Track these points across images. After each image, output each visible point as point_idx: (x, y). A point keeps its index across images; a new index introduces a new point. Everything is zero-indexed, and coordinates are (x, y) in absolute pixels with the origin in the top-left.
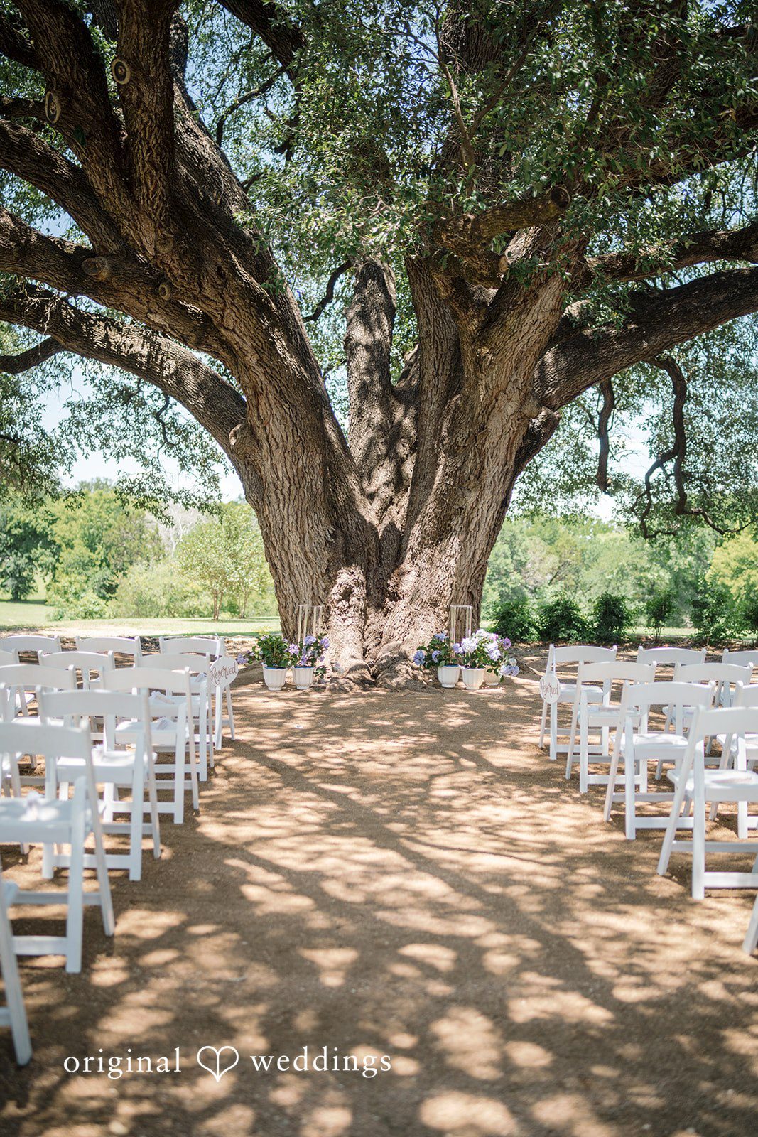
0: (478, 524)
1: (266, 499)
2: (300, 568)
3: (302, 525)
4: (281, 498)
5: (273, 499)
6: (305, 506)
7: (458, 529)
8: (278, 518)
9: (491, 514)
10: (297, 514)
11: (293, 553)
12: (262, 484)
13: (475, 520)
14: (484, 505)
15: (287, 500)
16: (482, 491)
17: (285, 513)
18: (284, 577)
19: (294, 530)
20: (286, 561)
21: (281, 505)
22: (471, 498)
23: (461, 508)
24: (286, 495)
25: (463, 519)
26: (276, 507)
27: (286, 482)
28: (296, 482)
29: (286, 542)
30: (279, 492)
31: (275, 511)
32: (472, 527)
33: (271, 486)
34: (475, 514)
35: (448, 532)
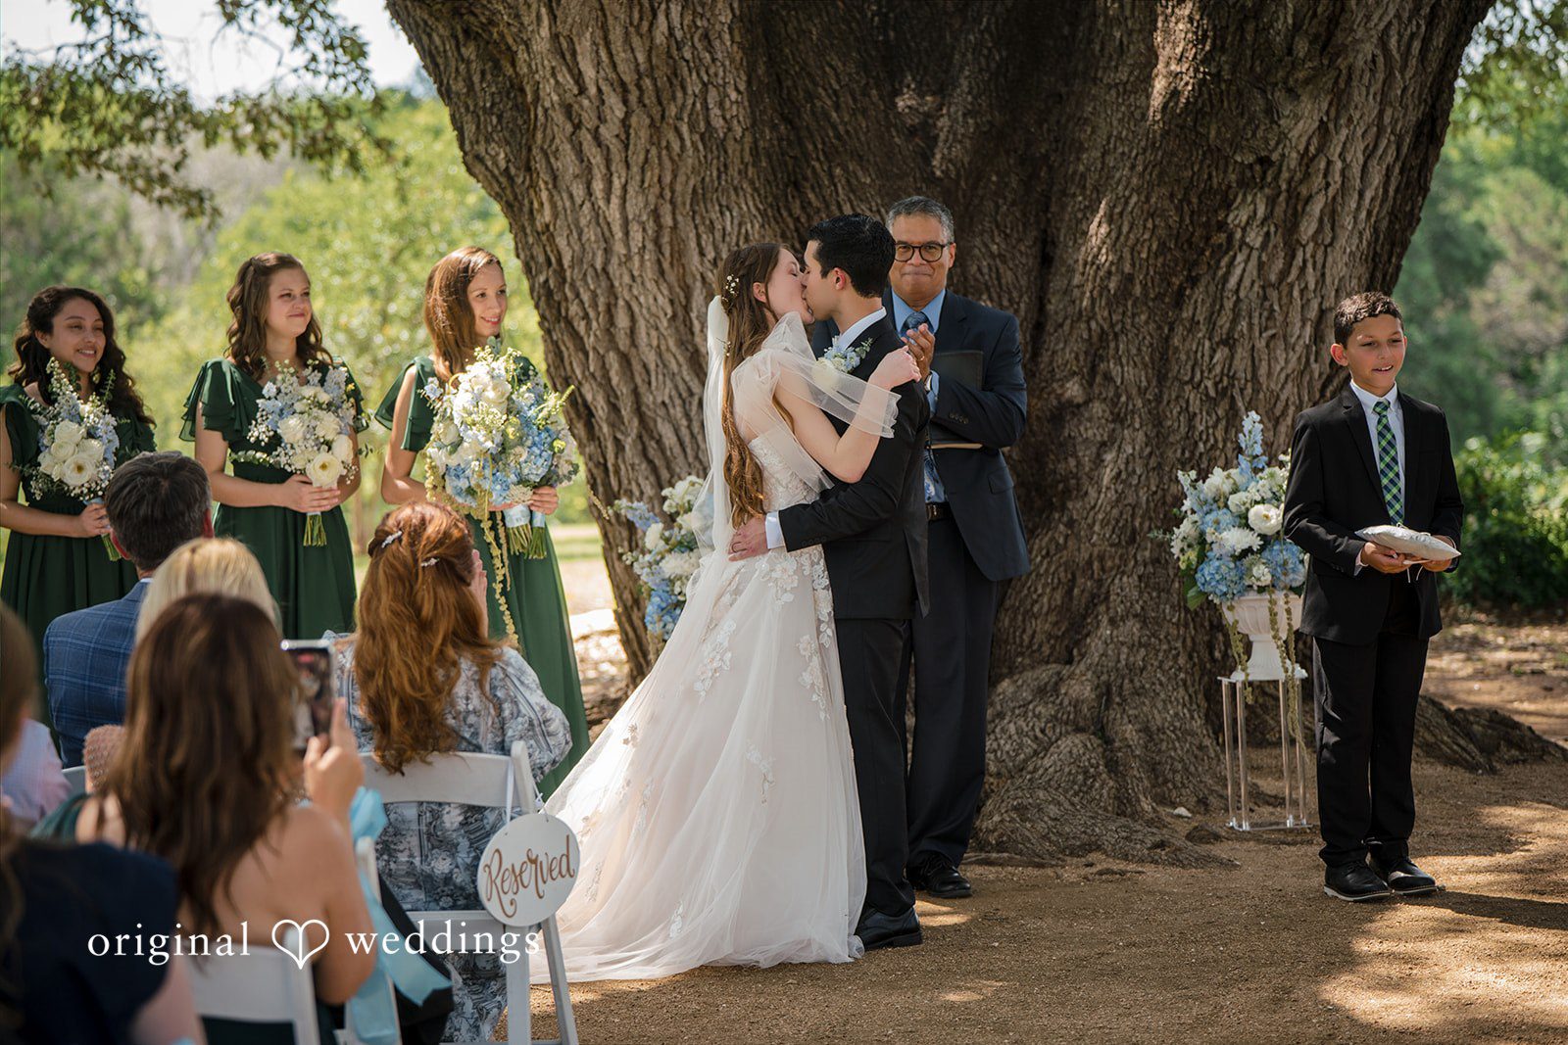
0: (1332, 214)
1: (539, 164)
2: (677, 412)
3: (678, 255)
4: (596, 159)
5: (568, 163)
6: (684, 188)
7: (1255, 238)
8: (590, 234)
9: (1376, 179)
10: (656, 214)
11: (651, 358)
12: (522, 108)
13: (1317, 207)
14: (1349, 147)
15: (617, 166)
16: (1340, 99)
17: (613, 213)
18: (619, 447)
19: (650, 273)
20: (624, 390)
21: (598, 186)
22: (1301, 120)
23: (1265, 162)
24: (615, 147)
25: (1272, 202)
26: (578, 191)
27: (613, 100)
28: (650, 99)
29: (622, 321)
30: (586, 137)
31: (576, 208)
32: (1308, 228)
33: (558, 117)
34: (1318, 181)
35: (1220, 251)
